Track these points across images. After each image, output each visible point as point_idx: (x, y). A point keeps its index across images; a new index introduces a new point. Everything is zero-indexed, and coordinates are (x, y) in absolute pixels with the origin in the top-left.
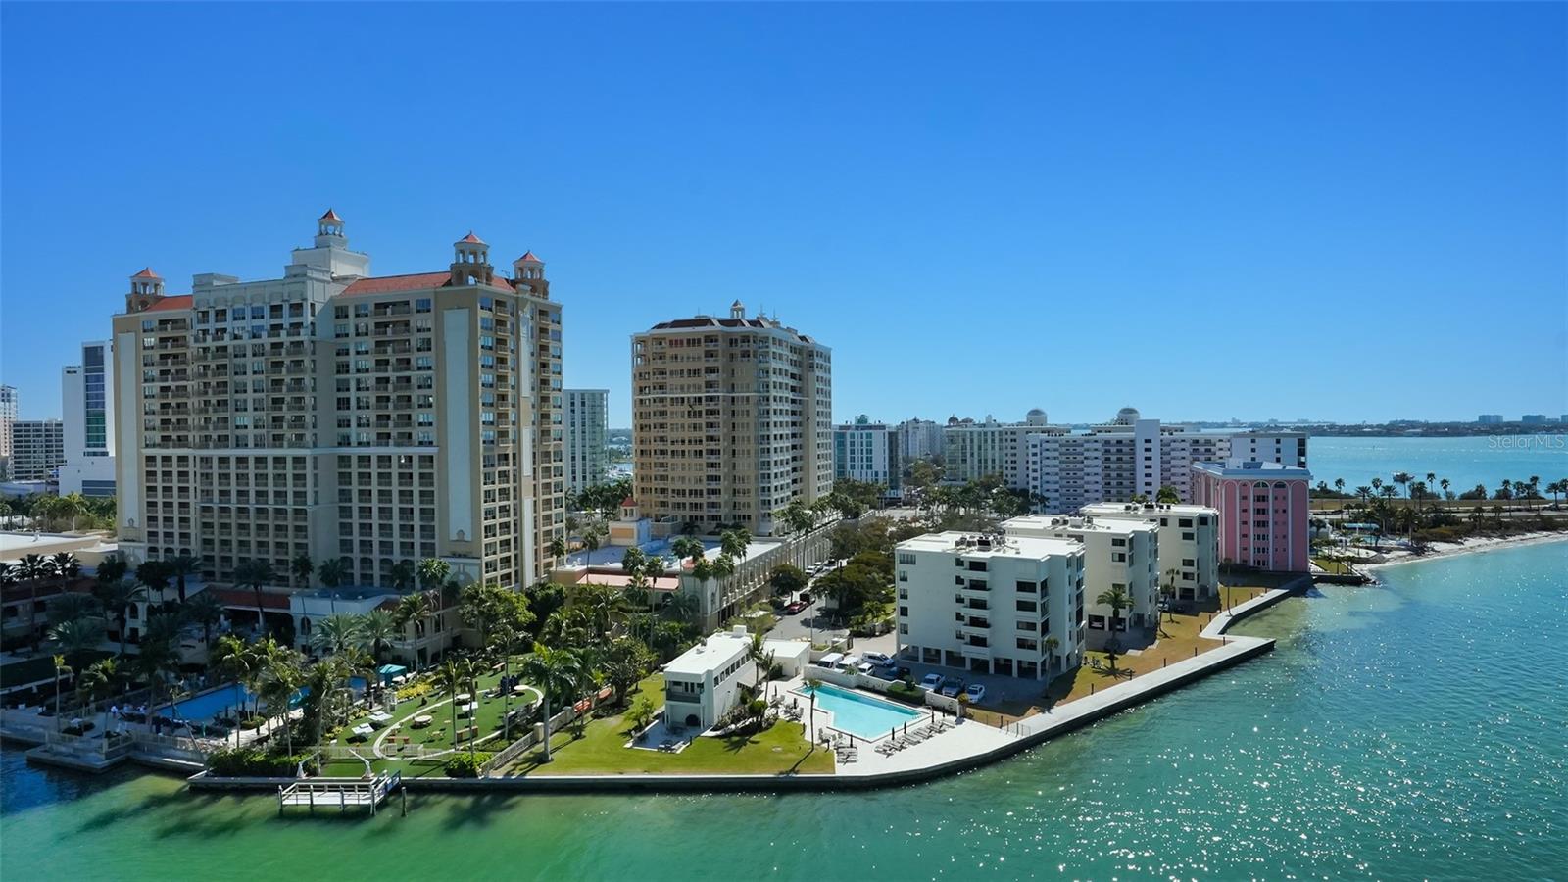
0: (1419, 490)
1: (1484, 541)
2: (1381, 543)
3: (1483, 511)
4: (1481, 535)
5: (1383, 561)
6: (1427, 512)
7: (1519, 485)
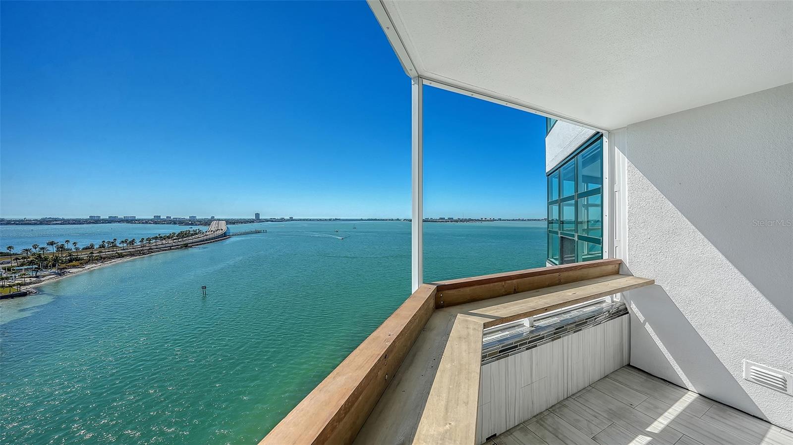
0: (61, 248)
1: (94, 265)
2: (38, 274)
3: (93, 253)
4: (93, 263)
5: (41, 281)
6: (66, 257)
7: (109, 243)
